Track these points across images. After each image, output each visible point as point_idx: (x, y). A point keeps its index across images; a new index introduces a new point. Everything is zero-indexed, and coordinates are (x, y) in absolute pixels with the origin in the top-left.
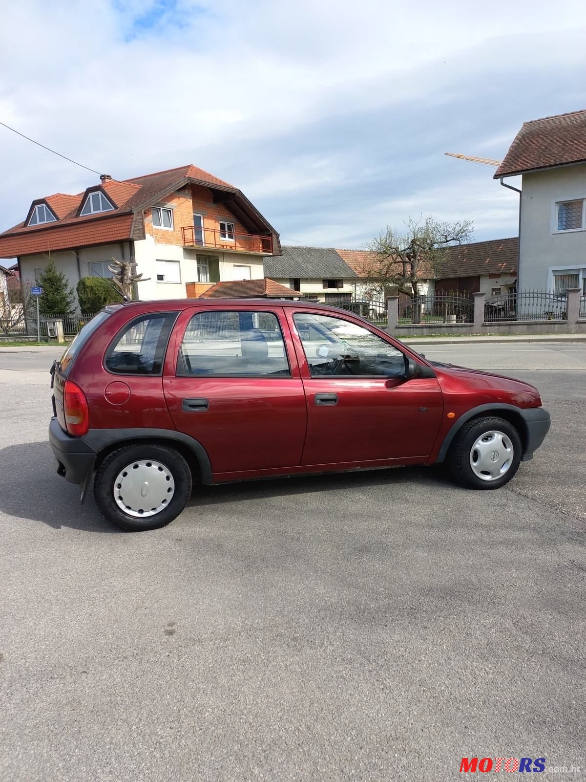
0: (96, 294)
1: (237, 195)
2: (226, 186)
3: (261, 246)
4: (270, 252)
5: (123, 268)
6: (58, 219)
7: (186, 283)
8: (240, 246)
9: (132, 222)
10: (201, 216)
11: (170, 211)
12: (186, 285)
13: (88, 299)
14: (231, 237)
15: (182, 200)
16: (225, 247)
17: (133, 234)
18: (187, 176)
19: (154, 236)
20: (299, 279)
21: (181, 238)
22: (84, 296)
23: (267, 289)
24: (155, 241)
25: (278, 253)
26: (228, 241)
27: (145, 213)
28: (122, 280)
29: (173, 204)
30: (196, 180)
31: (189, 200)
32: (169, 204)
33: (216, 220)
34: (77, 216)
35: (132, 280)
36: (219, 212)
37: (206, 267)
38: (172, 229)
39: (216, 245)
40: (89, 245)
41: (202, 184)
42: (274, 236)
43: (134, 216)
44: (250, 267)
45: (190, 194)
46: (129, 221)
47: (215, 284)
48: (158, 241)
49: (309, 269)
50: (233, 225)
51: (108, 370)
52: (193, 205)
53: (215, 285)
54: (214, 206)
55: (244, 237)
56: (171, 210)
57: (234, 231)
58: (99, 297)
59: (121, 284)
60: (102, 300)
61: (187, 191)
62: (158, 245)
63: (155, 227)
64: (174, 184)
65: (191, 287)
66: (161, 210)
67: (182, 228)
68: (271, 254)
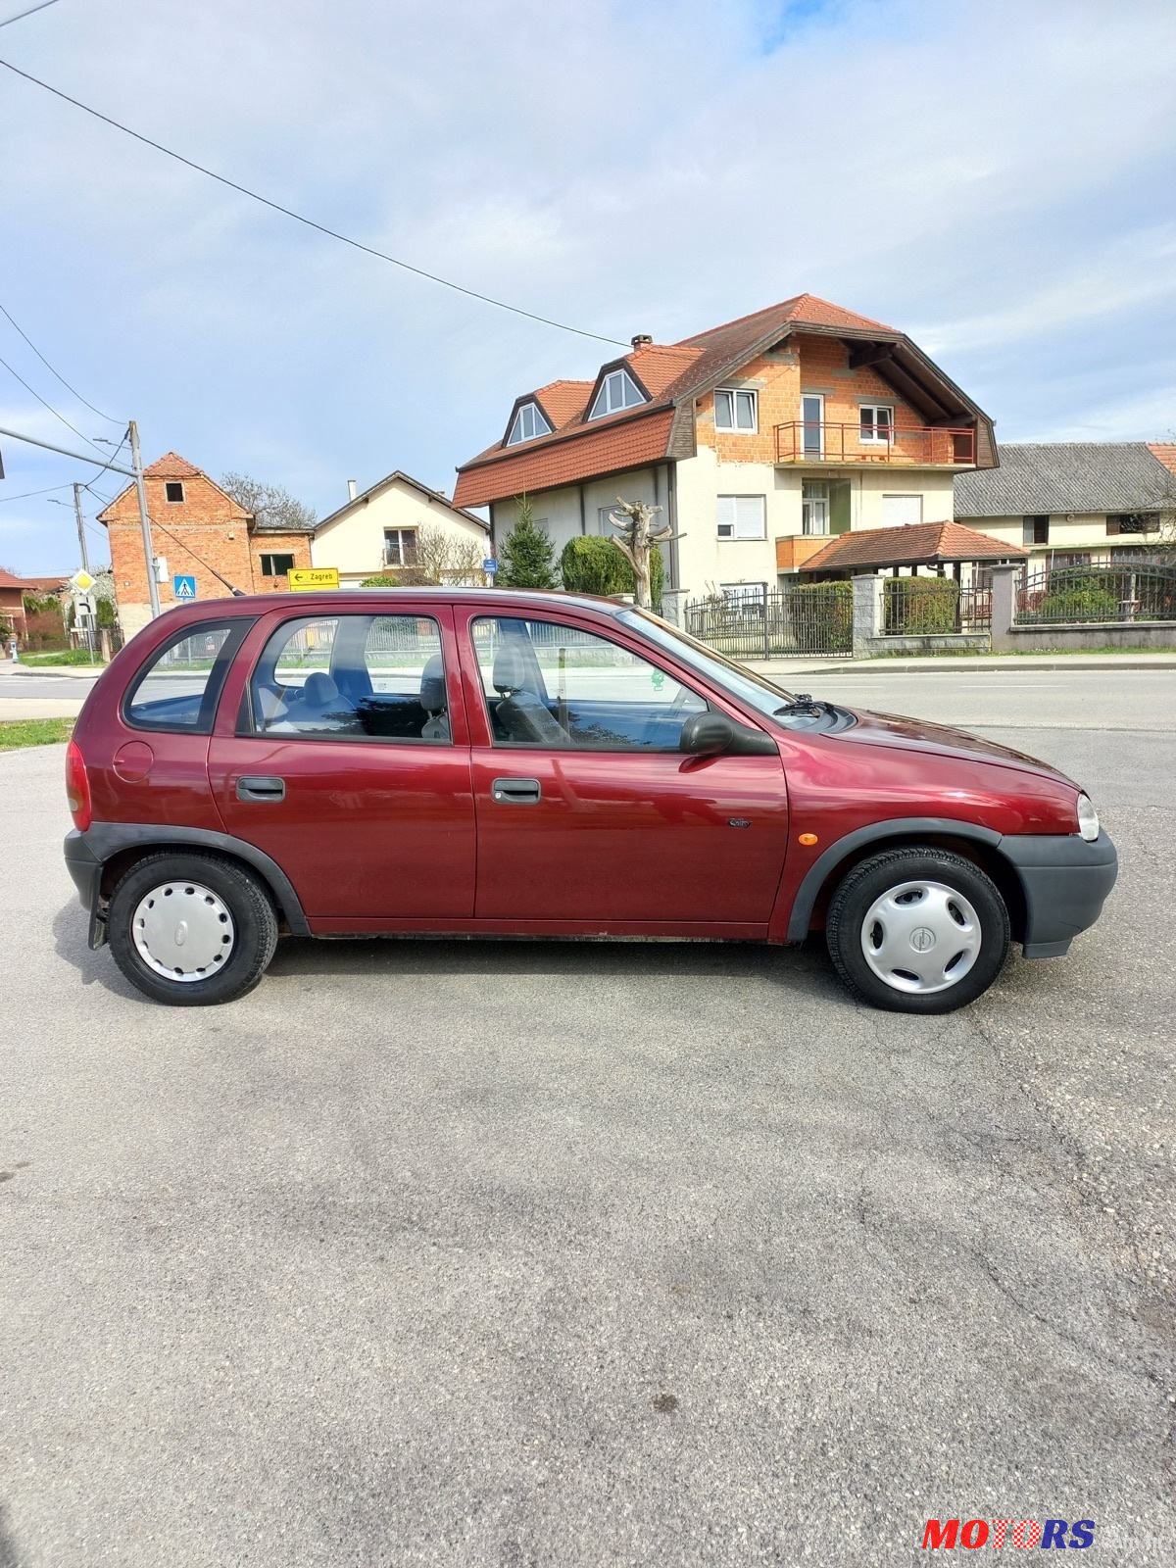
0: (592, 568)
1: (898, 346)
2: (875, 329)
3: (951, 449)
4: (969, 462)
5: (636, 516)
6: (553, 428)
7: (777, 538)
8: (902, 453)
9: (671, 424)
10: (821, 398)
11: (753, 395)
12: (777, 543)
13: (578, 578)
14: (883, 435)
15: (779, 369)
16: (868, 459)
17: (673, 446)
18: (788, 319)
19: (717, 448)
20: (1048, 516)
21: (772, 449)
22: (571, 573)
23: (941, 543)
24: (718, 458)
25: (990, 463)
26: (876, 443)
27: (698, 405)
28: (632, 542)
29: (758, 381)
30: (807, 326)
31: (793, 367)
32: (751, 380)
33: (852, 403)
34: (585, 420)
35: (651, 540)
36: (860, 386)
37: (824, 504)
38: (754, 431)
39: (843, 455)
40: (602, 474)
41: (819, 332)
42: (981, 425)
43: (677, 411)
44: (921, 496)
45: (796, 356)
46: (667, 422)
47: (837, 536)
48: (724, 457)
49: (1076, 495)
50: (890, 410)
51: (132, 725)
52: (801, 376)
53: (835, 540)
54: (852, 373)
55: (916, 434)
56: (755, 393)
57: (891, 422)
58: (596, 573)
59: (628, 548)
60: (603, 580)
61: (789, 351)
62: (723, 465)
63: (719, 430)
64: (761, 339)
65: (785, 544)
66: (735, 394)
67: (774, 427)
68: (973, 466)
